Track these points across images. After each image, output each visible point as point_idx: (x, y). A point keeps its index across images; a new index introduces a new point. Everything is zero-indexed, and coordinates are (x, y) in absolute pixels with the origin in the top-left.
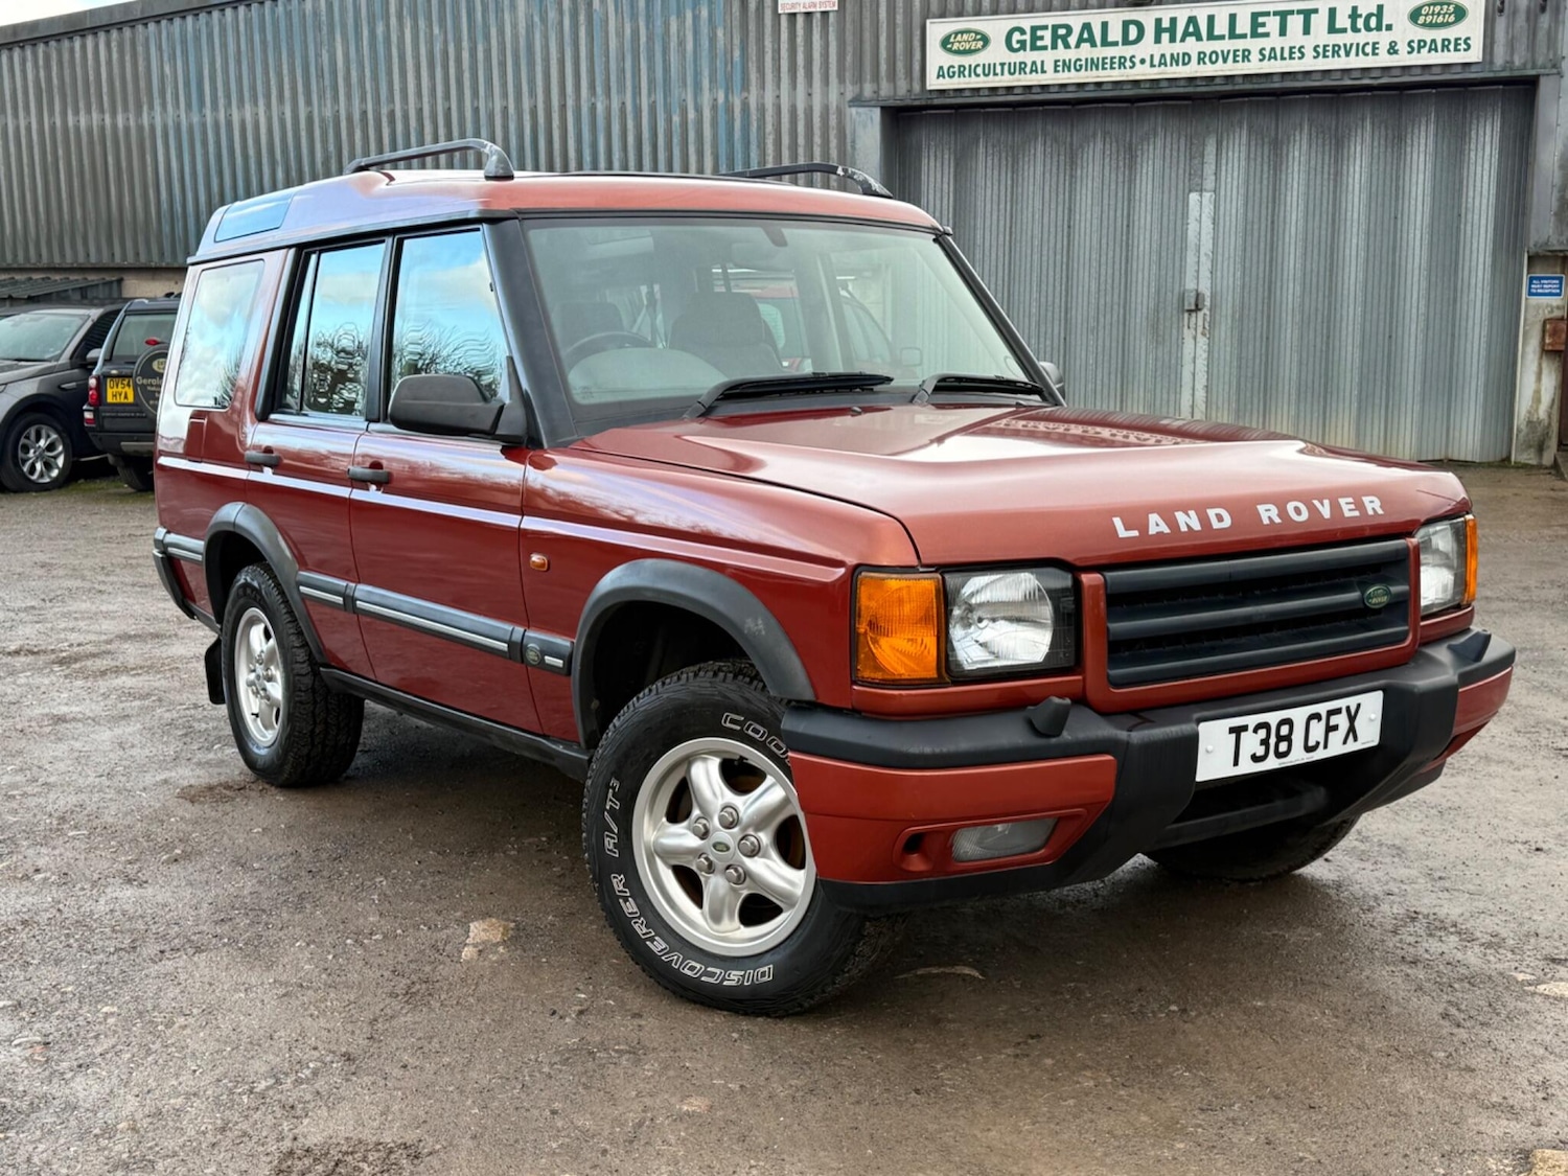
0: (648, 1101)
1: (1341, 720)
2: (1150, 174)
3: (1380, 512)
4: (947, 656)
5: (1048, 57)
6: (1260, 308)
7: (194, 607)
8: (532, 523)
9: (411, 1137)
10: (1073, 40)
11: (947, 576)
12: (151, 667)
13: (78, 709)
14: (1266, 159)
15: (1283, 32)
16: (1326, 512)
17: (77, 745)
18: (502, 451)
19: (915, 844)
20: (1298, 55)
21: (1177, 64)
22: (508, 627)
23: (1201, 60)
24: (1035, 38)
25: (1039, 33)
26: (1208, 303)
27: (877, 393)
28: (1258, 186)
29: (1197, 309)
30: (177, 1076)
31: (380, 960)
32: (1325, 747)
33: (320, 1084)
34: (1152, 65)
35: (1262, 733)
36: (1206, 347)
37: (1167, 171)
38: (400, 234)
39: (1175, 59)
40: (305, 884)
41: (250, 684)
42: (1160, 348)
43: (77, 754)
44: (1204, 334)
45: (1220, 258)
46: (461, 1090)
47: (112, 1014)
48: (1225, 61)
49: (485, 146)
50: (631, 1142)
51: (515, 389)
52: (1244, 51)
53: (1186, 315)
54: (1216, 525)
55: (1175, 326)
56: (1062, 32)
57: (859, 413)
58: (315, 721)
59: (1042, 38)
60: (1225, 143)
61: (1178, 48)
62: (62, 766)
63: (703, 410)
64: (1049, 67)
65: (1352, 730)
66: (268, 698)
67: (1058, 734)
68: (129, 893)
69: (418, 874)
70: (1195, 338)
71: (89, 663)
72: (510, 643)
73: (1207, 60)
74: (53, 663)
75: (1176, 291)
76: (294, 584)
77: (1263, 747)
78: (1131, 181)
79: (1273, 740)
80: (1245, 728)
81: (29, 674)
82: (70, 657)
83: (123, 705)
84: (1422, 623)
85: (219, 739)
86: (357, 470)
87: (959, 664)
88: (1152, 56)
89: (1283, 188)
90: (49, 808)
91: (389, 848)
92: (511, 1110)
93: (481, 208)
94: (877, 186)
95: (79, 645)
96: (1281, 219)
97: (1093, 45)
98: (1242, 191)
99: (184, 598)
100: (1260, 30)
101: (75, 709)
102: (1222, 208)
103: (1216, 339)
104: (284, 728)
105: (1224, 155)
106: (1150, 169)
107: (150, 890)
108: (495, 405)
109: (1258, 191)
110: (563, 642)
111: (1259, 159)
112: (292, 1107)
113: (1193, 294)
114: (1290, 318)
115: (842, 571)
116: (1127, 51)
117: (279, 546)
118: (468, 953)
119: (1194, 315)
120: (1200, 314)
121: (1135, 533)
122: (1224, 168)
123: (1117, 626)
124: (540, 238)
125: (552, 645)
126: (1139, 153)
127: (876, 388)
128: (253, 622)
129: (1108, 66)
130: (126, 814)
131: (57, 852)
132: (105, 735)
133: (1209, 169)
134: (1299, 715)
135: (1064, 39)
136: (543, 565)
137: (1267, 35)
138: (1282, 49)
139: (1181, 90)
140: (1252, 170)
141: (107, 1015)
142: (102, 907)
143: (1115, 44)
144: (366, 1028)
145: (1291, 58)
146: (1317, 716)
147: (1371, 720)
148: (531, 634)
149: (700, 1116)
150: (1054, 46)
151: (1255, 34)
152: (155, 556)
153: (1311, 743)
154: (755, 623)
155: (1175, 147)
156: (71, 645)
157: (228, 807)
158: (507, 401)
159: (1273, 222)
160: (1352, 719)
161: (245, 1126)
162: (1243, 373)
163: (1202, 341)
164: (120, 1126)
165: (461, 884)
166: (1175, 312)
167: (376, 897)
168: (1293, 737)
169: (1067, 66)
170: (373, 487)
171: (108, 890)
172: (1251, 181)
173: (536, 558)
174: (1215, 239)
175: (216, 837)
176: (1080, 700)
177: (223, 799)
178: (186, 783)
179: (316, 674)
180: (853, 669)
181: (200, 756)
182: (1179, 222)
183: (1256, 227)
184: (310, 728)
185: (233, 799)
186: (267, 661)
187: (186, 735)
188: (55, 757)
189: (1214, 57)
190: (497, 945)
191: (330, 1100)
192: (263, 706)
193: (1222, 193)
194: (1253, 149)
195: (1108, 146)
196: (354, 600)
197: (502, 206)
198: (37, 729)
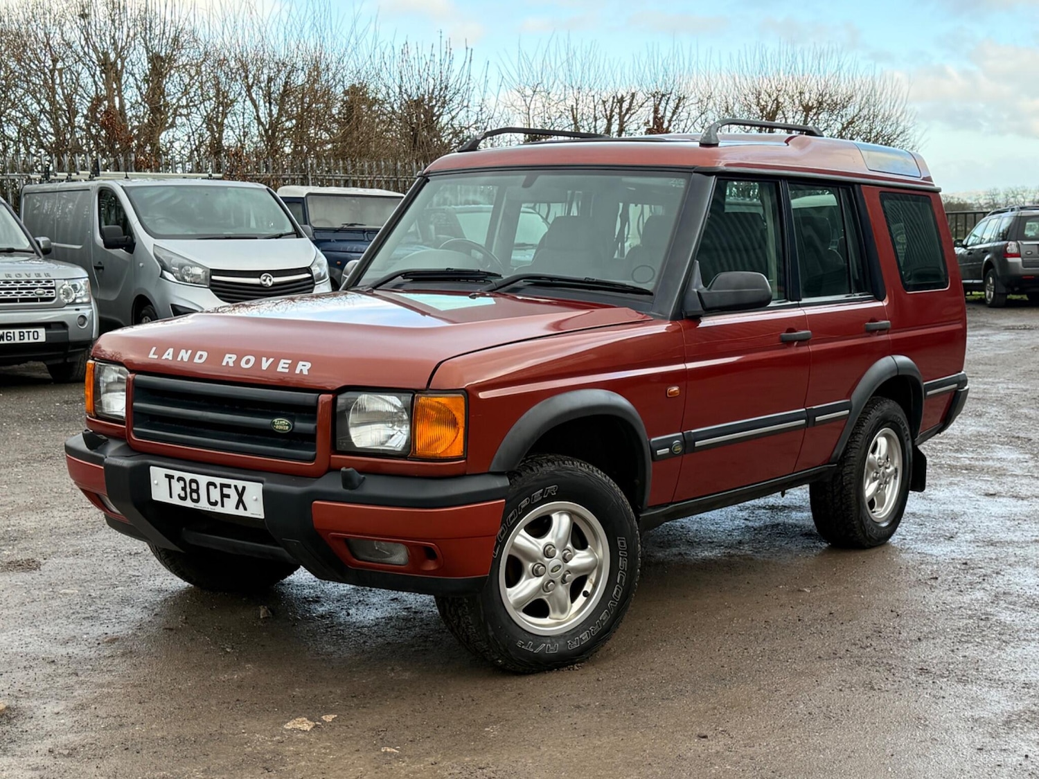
168: (200, 492)
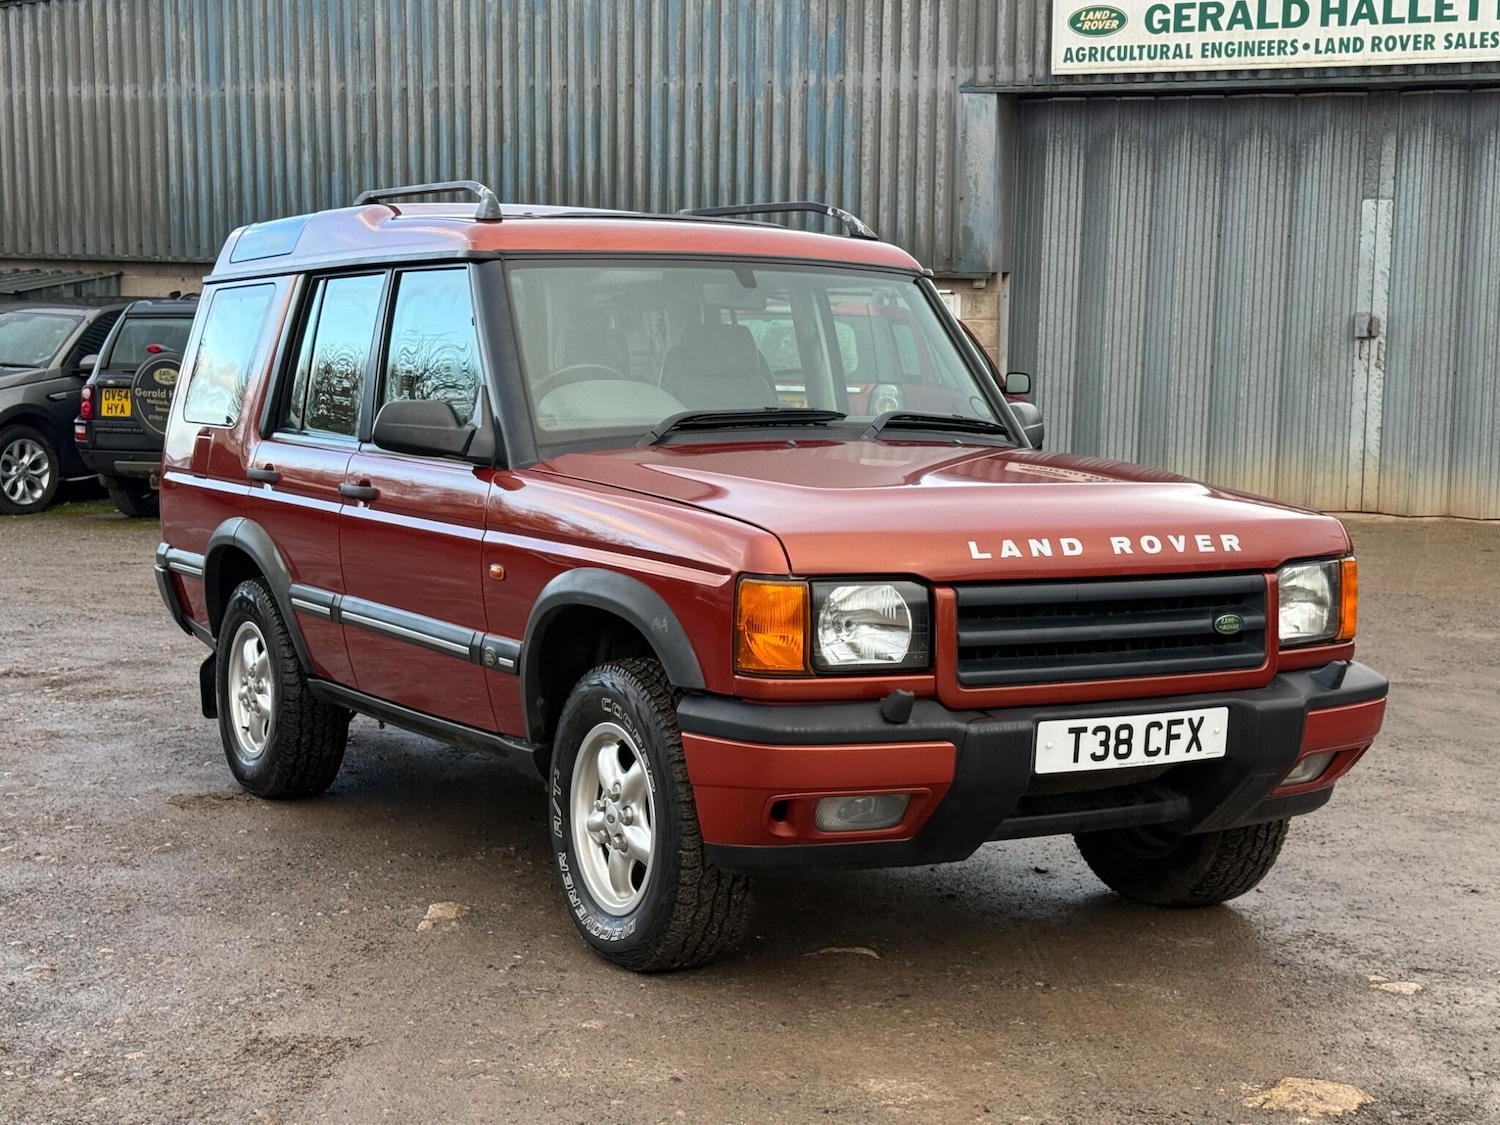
0: (555, 1021)
1: (1184, 731)
2: (1316, 176)
3: (1238, 549)
4: (812, 651)
5: (1195, 39)
6: (1446, 336)
7: (193, 623)
8: (493, 537)
9: (355, 1035)
10: (1224, 21)
11: (814, 584)
12: (143, 692)
13: (71, 727)
14: (1455, 162)
15: (1473, 15)
16: (1180, 545)
17: (72, 758)
18: (474, 472)
19: (781, 811)
20: (1491, 42)
21: (1347, 51)
22: (470, 632)
23: (1375, 46)
24: (1179, 17)
25: (1185, 12)
26: (1383, 329)
27: (830, 428)
28: (1445, 194)
29: (1371, 336)
30: (165, 993)
31: (345, 928)
32: (1167, 752)
33: (284, 1002)
34: (1318, 51)
35: (1102, 736)
36: (1381, 382)
37: (1336, 174)
38: (397, 269)
39: (1344, 45)
40: (284, 873)
41: (242, 697)
42: (1325, 383)
43: (70, 765)
44: (1378, 366)
45: (1398, 276)
46: (401, 1010)
47: (109, 954)
48: (1404, 47)
49: (479, 189)
50: (534, 1044)
51: (487, 416)
52: (1427, 36)
53: (1357, 343)
54: (1067, 552)
55: (1344, 355)
56: (1212, 11)
57: (793, 446)
58: (301, 729)
59: (1188, 18)
60: (1406, 142)
61: (1349, 32)
62: (57, 775)
63: (655, 439)
64: (1196, 51)
65: (1195, 739)
66: (258, 710)
67: (905, 722)
68: (122, 873)
69: (387, 871)
70: (1368, 371)
71: (81, 687)
72: (471, 647)
73: (1382, 46)
74: (44, 685)
75: (1346, 315)
76: (286, 596)
77: (1103, 748)
78: (1294, 184)
79: (1112, 742)
80: (1084, 730)
81: (20, 694)
82: (61, 680)
83: (116, 725)
84: (1281, 653)
85: (209, 757)
86: (348, 487)
87: (824, 660)
88: (1317, 41)
89: (1475, 197)
90: (47, 808)
91: (365, 850)
92: (441, 1023)
93: (471, 248)
94: (861, 227)
95: (70, 669)
96: (1473, 232)
97: (1249, 26)
98: (1425, 199)
99: (183, 616)
100: (1447, 13)
101: (67, 727)
102: (1402, 218)
103: (1393, 373)
104: (272, 738)
105: (1405, 157)
106: (1316, 170)
107: (142, 872)
108: (468, 428)
109: (1445, 199)
110: (515, 645)
111: (1447, 161)
112: (260, 1014)
113: (1367, 319)
114: (1481, 350)
115: (728, 578)
116: (1289, 34)
117: (274, 559)
118: (422, 925)
119: (1366, 342)
120: (1374, 343)
121: (988, 556)
122: (1404, 172)
123: (969, 636)
124: (517, 279)
125: (507, 646)
126: (1304, 152)
127: (829, 423)
128: (248, 635)
129: (1265, 51)
130: (119, 816)
131: (55, 841)
132: (98, 751)
133: (1388, 173)
134: (1139, 722)
135: (1215, 19)
136: (499, 575)
137: (1454, 18)
138: (1472, 35)
139: (1352, 81)
140: (1437, 175)
141: (104, 954)
142: (98, 882)
143: (1274, 26)
144: (328, 971)
145: (1483, 46)
146: (1158, 725)
147: (1216, 733)
148: (490, 637)
149: (596, 1030)
150: (1202, 28)
151: (1440, 17)
152: (156, 571)
153: (1152, 748)
154: (659, 622)
155: (1347, 146)
156: (62, 669)
157: (215, 813)
158: (479, 426)
159: (1463, 236)
160: (1195, 730)
161: (219, 1024)
162: (1425, 414)
163: (1376, 375)
164: (117, 1021)
165: (426, 879)
166: (1343, 339)
167: (347, 885)
169: (1217, 50)
170: (362, 503)
171: (103, 871)
172: (1437, 189)
173: (495, 568)
174: (1393, 254)
175: (204, 835)
176: (932, 697)
177: (212, 807)
178: (176, 793)
179: (304, 685)
180: (735, 662)
181: (191, 770)
182: (1350, 234)
183: (1442, 242)
184: (296, 738)
185: (221, 807)
186: (258, 674)
187: (177, 753)
188: (50, 767)
189: (1391, 43)
190: (451, 920)
191: (294, 1012)
192: (254, 718)
193: (1403, 200)
194: (1439, 150)
195: (1266, 144)
196: (340, 610)
197: (488, 248)
198: (30, 742)
